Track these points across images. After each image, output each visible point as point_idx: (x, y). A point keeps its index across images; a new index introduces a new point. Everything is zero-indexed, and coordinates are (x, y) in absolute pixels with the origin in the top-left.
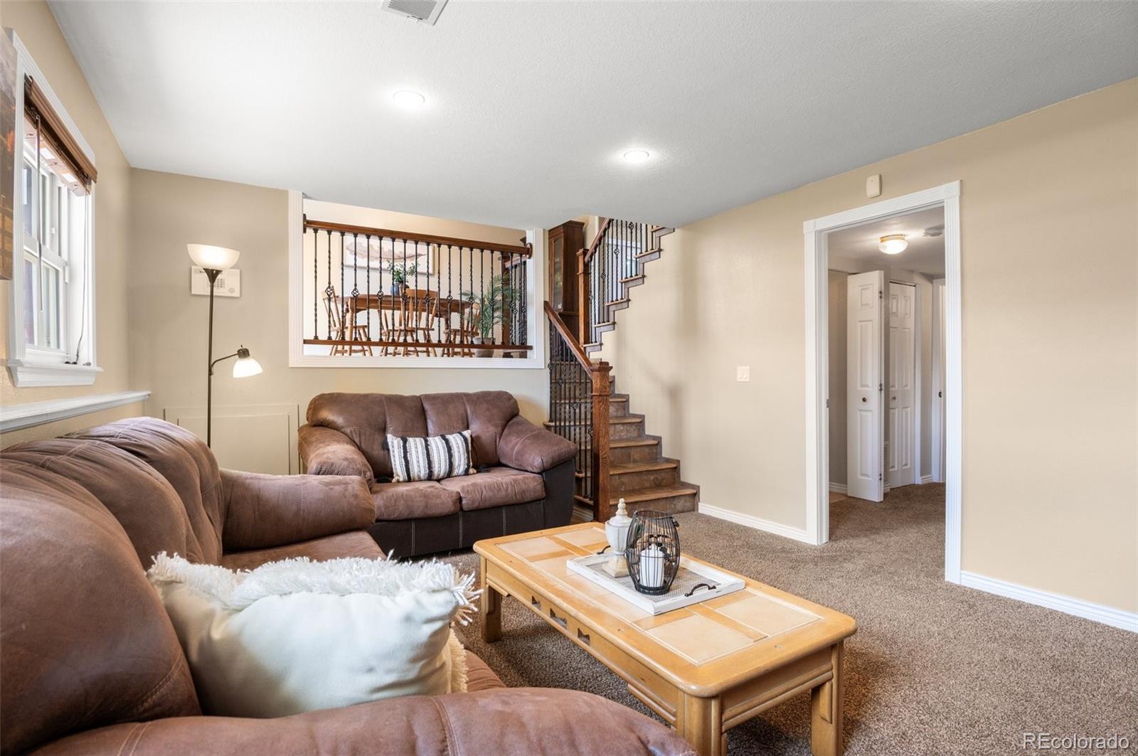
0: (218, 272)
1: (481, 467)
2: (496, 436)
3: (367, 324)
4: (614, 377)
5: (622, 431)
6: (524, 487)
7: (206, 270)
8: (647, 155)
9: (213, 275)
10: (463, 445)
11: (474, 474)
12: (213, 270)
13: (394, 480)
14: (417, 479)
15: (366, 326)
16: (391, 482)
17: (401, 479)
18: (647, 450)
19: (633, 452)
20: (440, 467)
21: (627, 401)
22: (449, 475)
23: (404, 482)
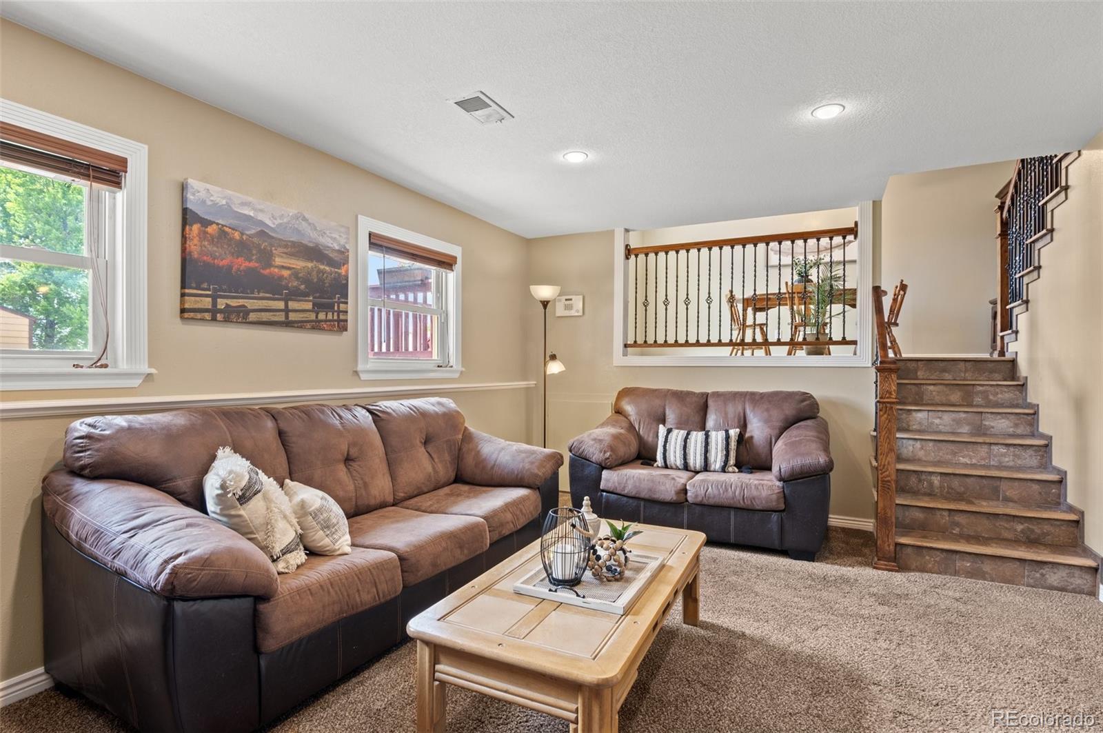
0: (548, 302)
1: (743, 468)
2: (771, 439)
3: (765, 322)
4: (1026, 378)
5: (1004, 455)
6: (755, 493)
7: (541, 301)
8: (842, 108)
9: (545, 304)
10: (722, 442)
11: (734, 472)
12: (544, 301)
13: (655, 465)
14: (674, 467)
15: (764, 324)
16: (653, 466)
17: (660, 465)
18: (1036, 487)
19: (1004, 486)
20: (696, 460)
21: (1036, 413)
22: (706, 468)
23: (662, 467)
